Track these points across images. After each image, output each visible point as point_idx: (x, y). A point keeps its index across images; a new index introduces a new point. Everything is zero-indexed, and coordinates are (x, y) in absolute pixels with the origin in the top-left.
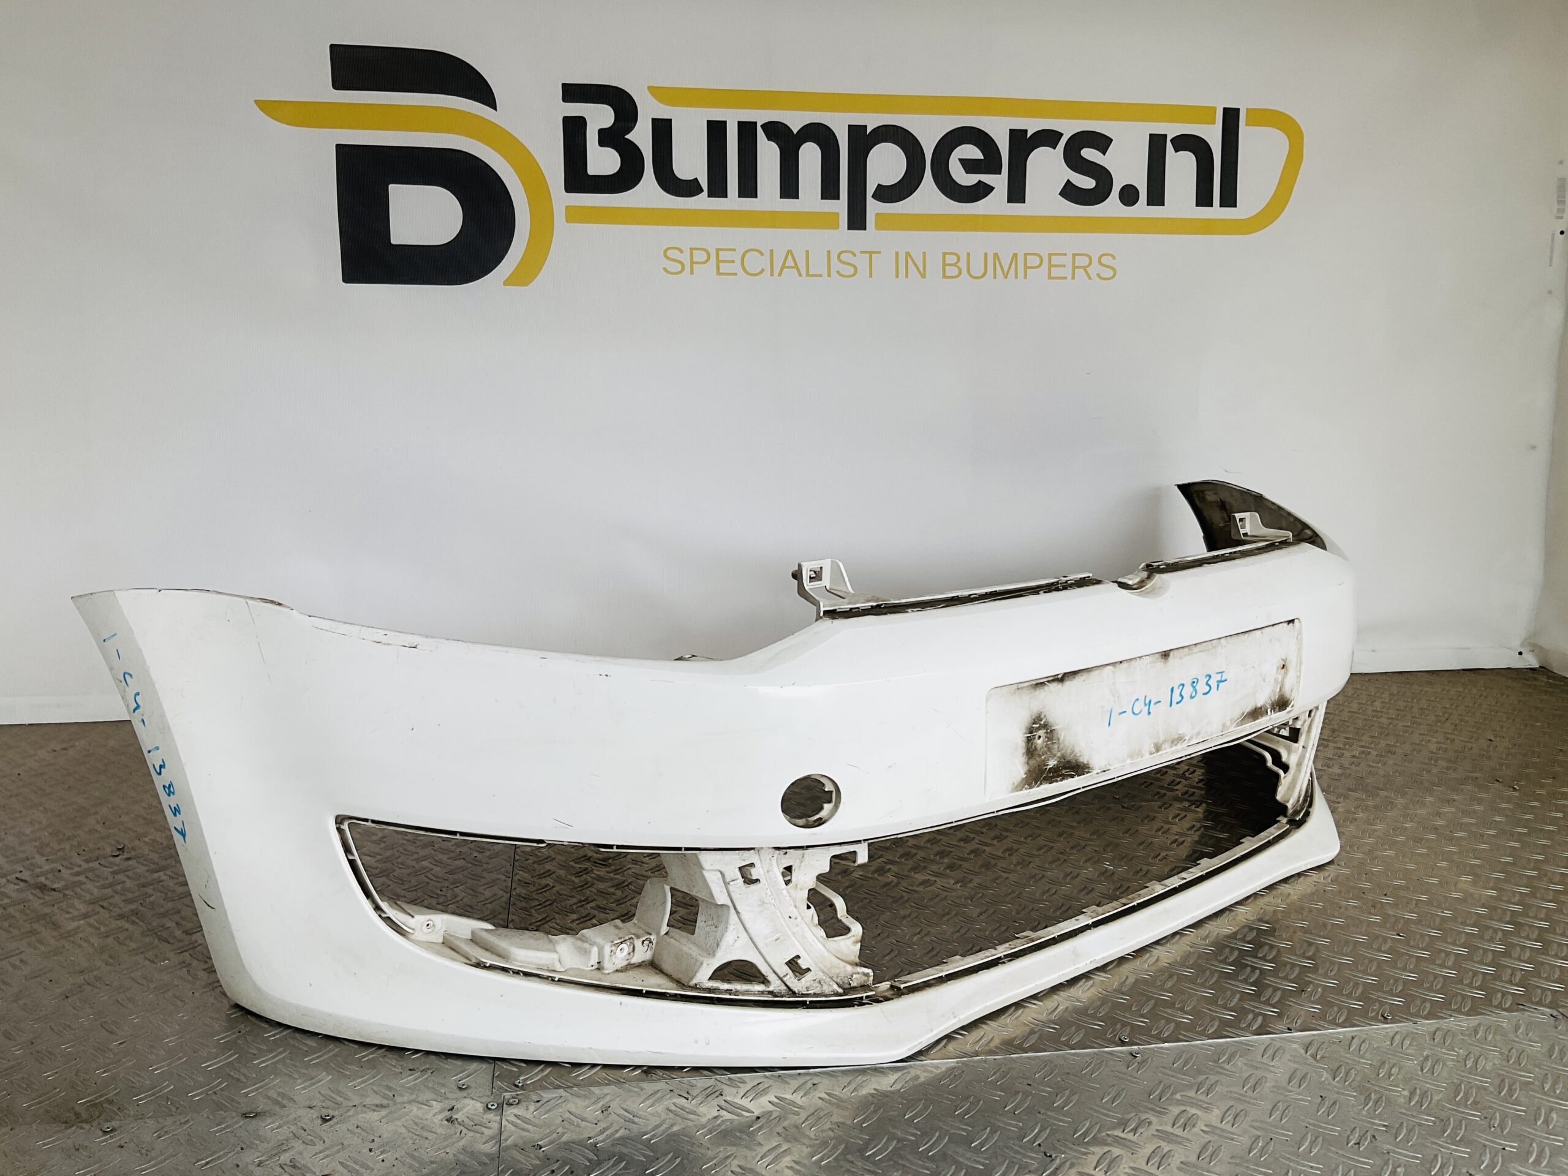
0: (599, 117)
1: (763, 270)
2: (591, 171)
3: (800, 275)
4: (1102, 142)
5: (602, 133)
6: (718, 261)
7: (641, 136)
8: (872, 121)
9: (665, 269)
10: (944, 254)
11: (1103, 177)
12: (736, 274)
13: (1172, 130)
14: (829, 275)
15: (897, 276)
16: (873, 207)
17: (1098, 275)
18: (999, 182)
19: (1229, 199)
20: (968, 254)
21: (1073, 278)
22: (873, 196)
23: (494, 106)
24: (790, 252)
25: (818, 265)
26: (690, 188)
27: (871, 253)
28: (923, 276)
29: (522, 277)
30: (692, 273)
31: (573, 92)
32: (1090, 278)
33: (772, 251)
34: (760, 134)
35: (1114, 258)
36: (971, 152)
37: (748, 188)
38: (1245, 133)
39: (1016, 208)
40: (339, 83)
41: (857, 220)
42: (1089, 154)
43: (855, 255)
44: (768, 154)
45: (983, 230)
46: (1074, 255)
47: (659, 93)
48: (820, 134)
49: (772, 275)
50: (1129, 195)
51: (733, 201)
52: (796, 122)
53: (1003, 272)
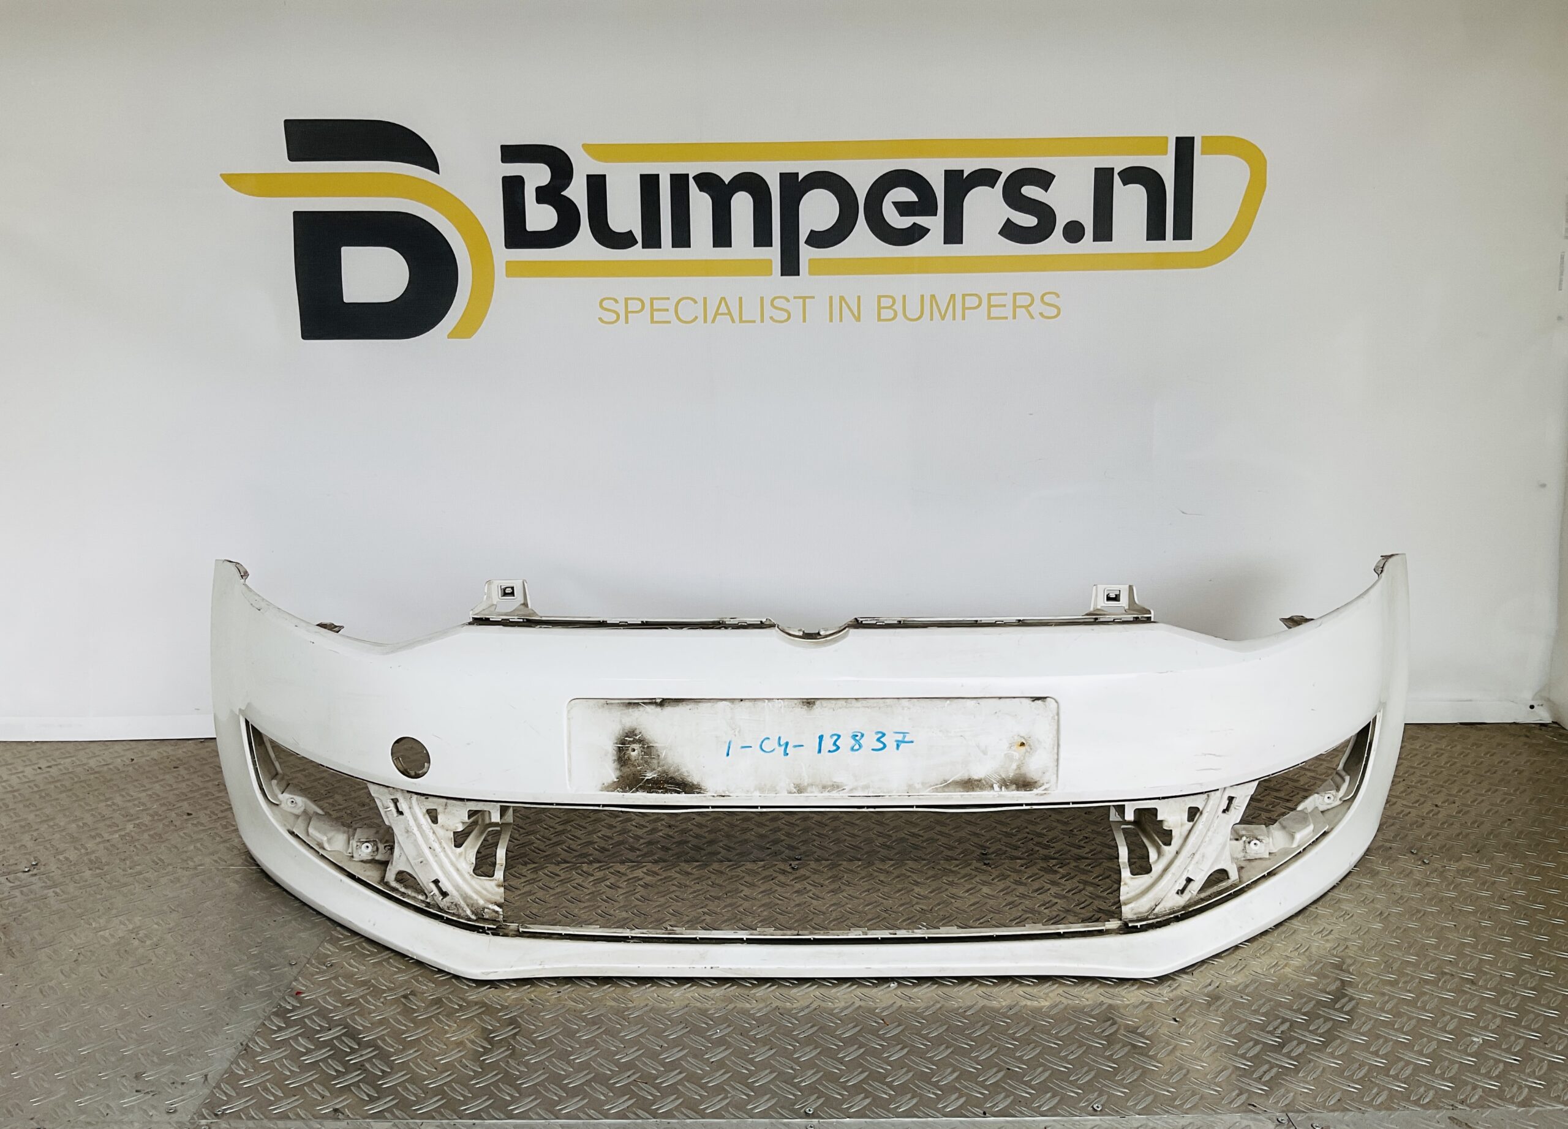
0: (537, 175)
1: (696, 317)
2: (530, 227)
3: (733, 321)
4: (1044, 179)
5: (539, 190)
6: (652, 310)
7: (577, 192)
8: (803, 169)
9: (600, 319)
10: (879, 297)
11: (1046, 216)
12: (669, 322)
13: (1120, 163)
14: (762, 321)
15: (831, 320)
16: (807, 253)
17: (1041, 314)
18: (935, 224)
19: (1184, 231)
20: (904, 297)
21: (1014, 317)
22: (807, 242)
23: (437, 171)
24: (723, 299)
25: (751, 311)
26: (624, 241)
27: (804, 298)
28: (858, 319)
29: (466, 330)
30: (627, 322)
31: (511, 153)
32: (1032, 317)
33: (705, 299)
34: (692, 185)
35: (1058, 296)
36: (906, 195)
37: (682, 238)
38: (1201, 162)
39: (954, 249)
40: (295, 154)
41: (790, 266)
42: (1030, 191)
43: (788, 300)
44: (701, 204)
45: (919, 272)
46: (1015, 295)
47: (593, 150)
48: (752, 183)
49: (705, 321)
50: (1074, 232)
51: (667, 251)
52: (727, 172)
53: (940, 314)
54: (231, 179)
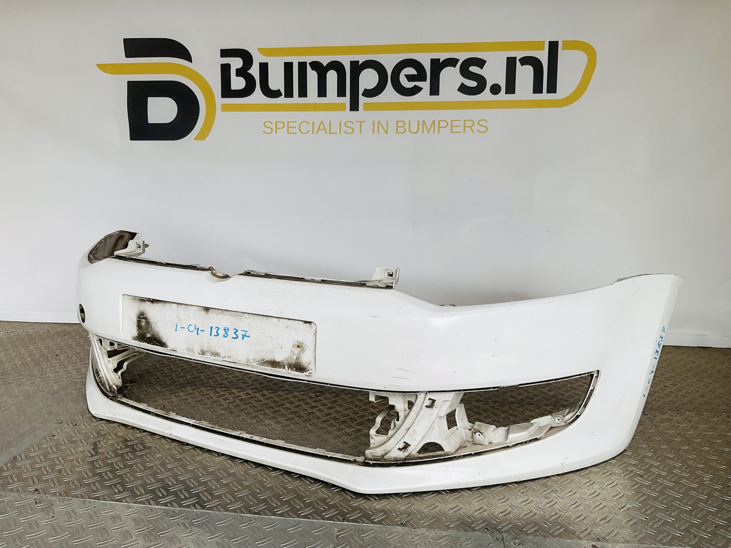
0: (236, 63)
1: (309, 131)
2: (233, 88)
3: (326, 133)
4: (481, 63)
5: (237, 70)
6: (288, 127)
7: (255, 71)
8: (362, 59)
9: (264, 131)
10: (397, 122)
11: (481, 81)
12: (296, 133)
13: (519, 55)
14: (340, 133)
15: (373, 133)
16: (362, 100)
17: (478, 130)
18: (426, 85)
19: (552, 88)
20: (410, 122)
21: (464, 132)
22: (363, 95)
23: (191, 61)
24: (322, 122)
25: (335, 128)
26: (276, 94)
27: (361, 122)
28: (386, 132)
29: (202, 137)
30: (276, 133)
31: (225, 53)
32: (473, 132)
33: (313, 122)
34: (308, 67)
35: (487, 122)
36: (411, 71)
37: (303, 93)
38: (562, 54)
39: (435, 98)
40: (128, 55)
41: (354, 106)
42: (473, 69)
43: (353, 123)
44: (312, 76)
45: (417, 109)
46: (465, 121)
47: (263, 51)
48: (336, 66)
49: (313, 133)
50: (495, 89)
51: (296, 99)
52: (325, 61)
53: (427, 129)
54: (101, 67)
